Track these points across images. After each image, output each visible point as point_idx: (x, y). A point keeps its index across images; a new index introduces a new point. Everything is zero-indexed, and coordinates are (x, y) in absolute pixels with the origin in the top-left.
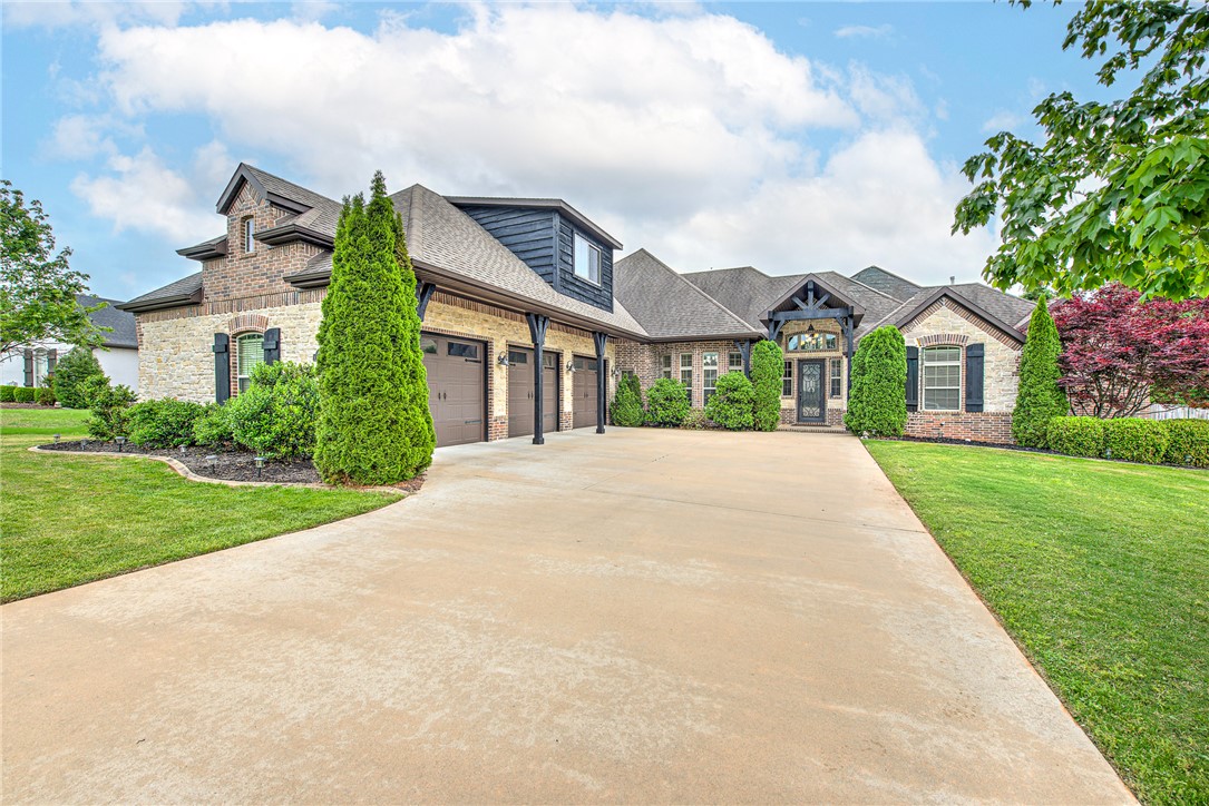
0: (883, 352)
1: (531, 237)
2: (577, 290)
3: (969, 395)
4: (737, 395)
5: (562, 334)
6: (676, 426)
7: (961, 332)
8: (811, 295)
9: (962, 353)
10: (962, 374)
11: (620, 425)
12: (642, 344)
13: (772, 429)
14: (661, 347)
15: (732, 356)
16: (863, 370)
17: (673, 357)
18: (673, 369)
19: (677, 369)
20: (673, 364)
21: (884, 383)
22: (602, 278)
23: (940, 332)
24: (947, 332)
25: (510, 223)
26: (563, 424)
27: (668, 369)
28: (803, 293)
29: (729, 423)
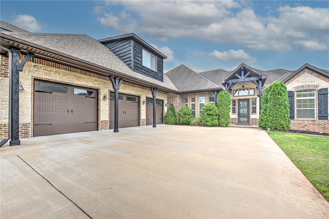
0: (277, 92)
1: (124, 50)
2: (144, 71)
3: (320, 112)
4: (211, 112)
5: (140, 89)
6: (188, 124)
7: (315, 84)
8: (243, 72)
9: (316, 93)
10: (316, 102)
11: (168, 124)
12: (176, 94)
13: (227, 126)
14: (184, 95)
15: (210, 98)
16: (267, 101)
17: (188, 99)
18: (188, 103)
19: (190, 103)
20: (188, 101)
21: (278, 106)
22: (158, 68)
23: (304, 84)
24: (307, 84)
25: (118, 46)
26: (141, 124)
27: (186, 104)
28: (239, 72)
29: (208, 123)
